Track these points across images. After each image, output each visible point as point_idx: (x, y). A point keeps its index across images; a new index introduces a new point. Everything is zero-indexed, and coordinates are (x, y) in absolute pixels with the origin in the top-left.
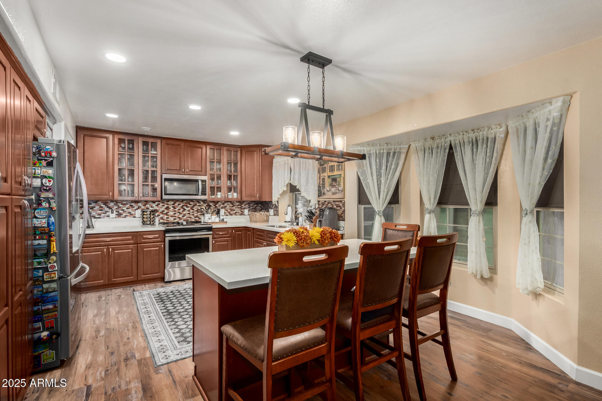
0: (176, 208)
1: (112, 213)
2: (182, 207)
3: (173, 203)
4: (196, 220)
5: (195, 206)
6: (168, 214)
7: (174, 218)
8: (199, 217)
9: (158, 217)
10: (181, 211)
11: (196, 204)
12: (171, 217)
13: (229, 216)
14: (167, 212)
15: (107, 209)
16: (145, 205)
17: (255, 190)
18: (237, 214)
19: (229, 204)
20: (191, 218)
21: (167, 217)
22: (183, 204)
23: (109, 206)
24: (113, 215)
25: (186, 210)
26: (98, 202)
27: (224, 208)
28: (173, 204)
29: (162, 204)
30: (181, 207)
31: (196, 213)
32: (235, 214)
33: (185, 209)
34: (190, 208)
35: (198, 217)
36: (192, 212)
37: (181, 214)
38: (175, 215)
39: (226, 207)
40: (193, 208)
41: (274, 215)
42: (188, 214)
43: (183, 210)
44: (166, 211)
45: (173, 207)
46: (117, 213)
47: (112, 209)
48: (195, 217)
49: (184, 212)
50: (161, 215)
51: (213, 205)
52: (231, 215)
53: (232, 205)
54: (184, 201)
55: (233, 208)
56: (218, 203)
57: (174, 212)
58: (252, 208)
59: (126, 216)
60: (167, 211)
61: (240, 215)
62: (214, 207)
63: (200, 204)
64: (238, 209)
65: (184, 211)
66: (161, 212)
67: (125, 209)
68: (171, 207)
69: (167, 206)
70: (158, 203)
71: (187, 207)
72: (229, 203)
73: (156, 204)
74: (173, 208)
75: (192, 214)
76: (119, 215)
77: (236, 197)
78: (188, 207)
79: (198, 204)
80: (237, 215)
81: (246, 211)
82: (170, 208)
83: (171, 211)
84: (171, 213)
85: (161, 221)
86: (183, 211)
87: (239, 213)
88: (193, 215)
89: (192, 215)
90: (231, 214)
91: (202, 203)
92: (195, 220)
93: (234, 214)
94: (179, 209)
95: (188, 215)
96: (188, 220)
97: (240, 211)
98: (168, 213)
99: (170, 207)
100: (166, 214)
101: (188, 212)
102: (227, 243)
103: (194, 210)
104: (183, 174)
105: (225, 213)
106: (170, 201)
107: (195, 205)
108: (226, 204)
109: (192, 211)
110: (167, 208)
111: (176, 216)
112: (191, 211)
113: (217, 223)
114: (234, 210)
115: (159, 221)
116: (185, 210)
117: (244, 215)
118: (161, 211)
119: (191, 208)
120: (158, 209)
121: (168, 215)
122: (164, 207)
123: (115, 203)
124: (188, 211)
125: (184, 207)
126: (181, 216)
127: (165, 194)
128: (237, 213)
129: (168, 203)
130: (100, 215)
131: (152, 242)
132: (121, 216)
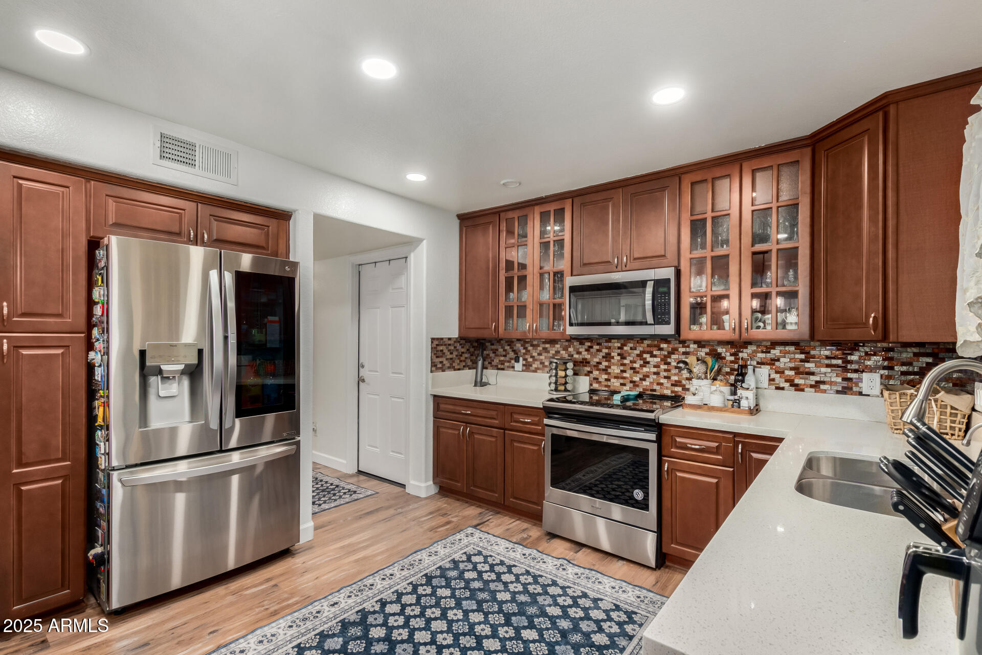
0: (625, 358)
1: (517, 360)
2: (640, 356)
3: (619, 345)
4: (677, 392)
5: (674, 354)
6: (609, 370)
7: (622, 381)
8: (684, 385)
9: (589, 376)
10: (636, 365)
11: (676, 349)
12: (616, 377)
13: (790, 393)
14: (606, 366)
15: (512, 355)
16: (566, 349)
17: (861, 298)
18: (822, 387)
19: (789, 352)
20: (661, 384)
21: (606, 377)
22: (641, 349)
23: (515, 348)
24: (519, 366)
25: (648, 363)
26: (502, 341)
27: (767, 364)
28: (619, 348)
29: (597, 347)
30: (638, 355)
31: (675, 375)
32: (816, 385)
33: (648, 360)
34: (659, 360)
35: (680, 386)
36: (665, 370)
37: (638, 372)
38: (625, 375)
39: (778, 360)
40: (669, 360)
42: (655, 373)
43: (642, 362)
44: (605, 364)
45: (619, 355)
46: (524, 362)
47: (517, 354)
48: (672, 385)
49: (645, 370)
50: (596, 373)
51: (728, 354)
52: (798, 388)
53: (803, 356)
54: (645, 339)
55: (807, 365)
56: (746, 348)
57: (622, 368)
58: (904, 368)
59: (535, 371)
60: (607, 364)
61: (838, 392)
62: (732, 358)
63: (688, 350)
64: (829, 370)
65: (645, 366)
66: (594, 366)
67: (535, 354)
68: (616, 354)
69: (607, 351)
70: (589, 344)
71: (651, 357)
72: (792, 348)
73: (587, 348)
74: (619, 358)
75: (666, 374)
76: (527, 367)
77: (794, 327)
78: (655, 356)
79: (682, 350)
80: (825, 391)
81: (871, 382)
82: (613, 358)
83: (614, 364)
84: (616, 370)
85: (596, 386)
86: (642, 366)
87: (835, 383)
88: (668, 378)
89: (665, 377)
90: (797, 385)
91: (693, 346)
92: (672, 392)
93: (812, 386)
94: (632, 359)
95: (655, 377)
96: (655, 390)
97: (839, 380)
98: (610, 367)
99: (613, 354)
100: (605, 371)
101: (655, 370)
102: (715, 481)
103: (669, 364)
104: (617, 270)
105: (772, 380)
106: (613, 341)
107: (674, 351)
108: (776, 352)
109: (666, 367)
110: (608, 357)
111: (624, 378)
112: (663, 367)
114: (813, 374)
115: (591, 385)
116: (646, 363)
117: (860, 394)
118: (595, 364)
119: (662, 360)
120: (588, 357)
121: (609, 374)
122: (601, 354)
123: (522, 342)
124: (655, 366)
125: (645, 356)
126: (636, 379)
127: (571, 324)
128: (824, 383)
129: (610, 344)
130: (502, 363)
131: (526, 430)
132: (529, 369)
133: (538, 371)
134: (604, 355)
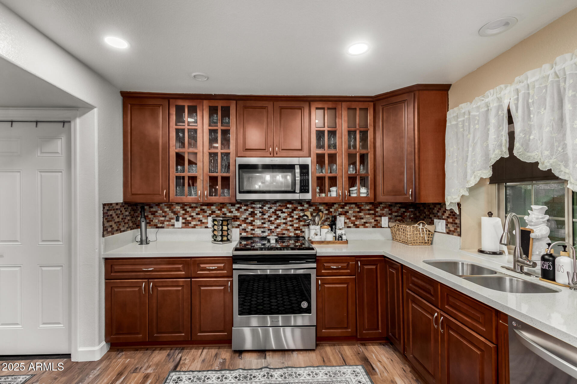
0: (265, 215)
1: (177, 220)
2: (275, 213)
3: (260, 206)
4: (297, 234)
5: (295, 210)
6: (254, 223)
7: (262, 230)
8: (302, 229)
9: (239, 228)
10: (272, 219)
11: (297, 208)
12: (258, 228)
13: (354, 229)
14: (251, 221)
15: (172, 215)
16: (220, 210)
17: (404, 181)
18: (367, 225)
19: (352, 208)
20: (288, 230)
21: (252, 227)
22: (275, 208)
23: (174, 210)
24: (178, 224)
25: (280, 217)
26: (161, 205)
27: (344, 214)
28: (260, 208)
29: (245, 208)
30: (273, 212)
31: (296, 223)
32: (364, 225)
33: (280, 215)
34: (286, 214)
35: (299, 230)
36: (291, 221)
37: (273, 223)
38: (264, 225)
39: (348, 212)
40: (292, 214)
41: (448, 233)
42: (284, 223)
43: (276, 217)
44: (250, 219)
45: (260, 212)
46: (184, 221)
47: (177, 214)
48: (295, 230)
49: (278, 221)
50: (244, 225)
51: (325, 210)
52: (357, 226)
53: (358, 210)
54: (278, 202)
55: (361, 214)
56: (334, 206)
57: (263, 221)
58: (396, 214)
59: (194, 227)
60: (252, 219)
61: (373, 227)
62: (327, 212)
63: (304, 208)
64: (369, 216)
65: (278, 219)
66: (243, 221)
67: (194, 214)
68: (258, 212)
69: (252, 210)
70: (239, 206)
71: (282, 213)
72: (353, 206)
73: (237, 208)
74: (260, 214)
75: (291, 223)
76: (186, 224)
77: (365, 195)
78: (284, 212)
79: (300, 208)
80: (367, 227)
81: (385, 221)
82: (256, 214)
83: (257, 219)
84: (258, 223)
85: (244, 234)
86: (276, 219)
87: (370, 223)
88: (292, 225)
89: (291, 225)
90: (356, 225)
91: (306, 206)
92: (295, 234)
93: (362, 225)
94: (269, 215)
95: (284, 225)
96: (284, 234)
97: (373, 221)
98: (254, 221)
99: (256, 212)
100: (251, 223)
101: (284, 221)
102: (346, 286)
103: (292, 217)
104: (270, 156)
105: (345, 223)
106: (256, 203)
108: (347, 208)
109: (291, 219)
110: (253, 214)
111: (264, 228)
112: (289, 219)
113: (329, 242)
114: (362, 219)
115: (241, 234)
116: (278, 217)
117: (381, 227)
118: (243, 219)
119: (288, 215)
120: (238, 214)
121: (254, 225)
122: (248, 212)
123: (181, 205)
124: (284, 219)
125: (278, 212)
126: (272, 227)
127: (240, 192)
128: (366, 223)
129: (254, 206)
130: (162, 223)
131: (213, 275)
132: (188, 225)
133: (196, 227)
134: (250, 212)
